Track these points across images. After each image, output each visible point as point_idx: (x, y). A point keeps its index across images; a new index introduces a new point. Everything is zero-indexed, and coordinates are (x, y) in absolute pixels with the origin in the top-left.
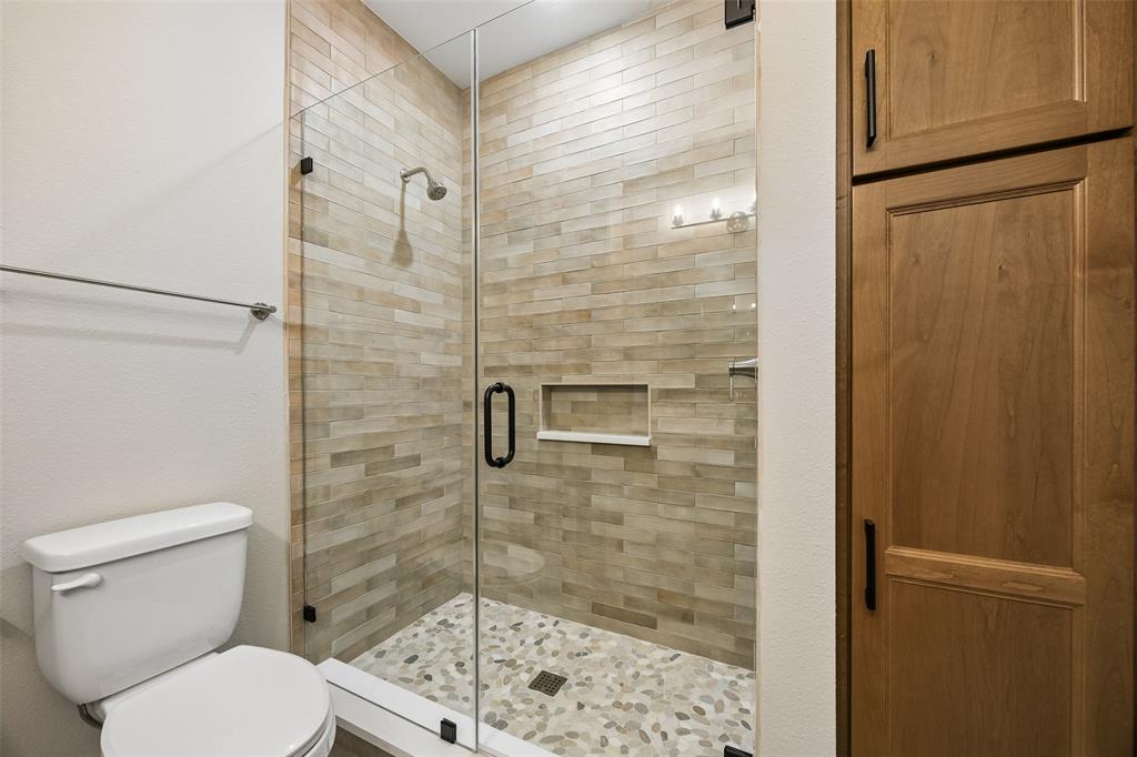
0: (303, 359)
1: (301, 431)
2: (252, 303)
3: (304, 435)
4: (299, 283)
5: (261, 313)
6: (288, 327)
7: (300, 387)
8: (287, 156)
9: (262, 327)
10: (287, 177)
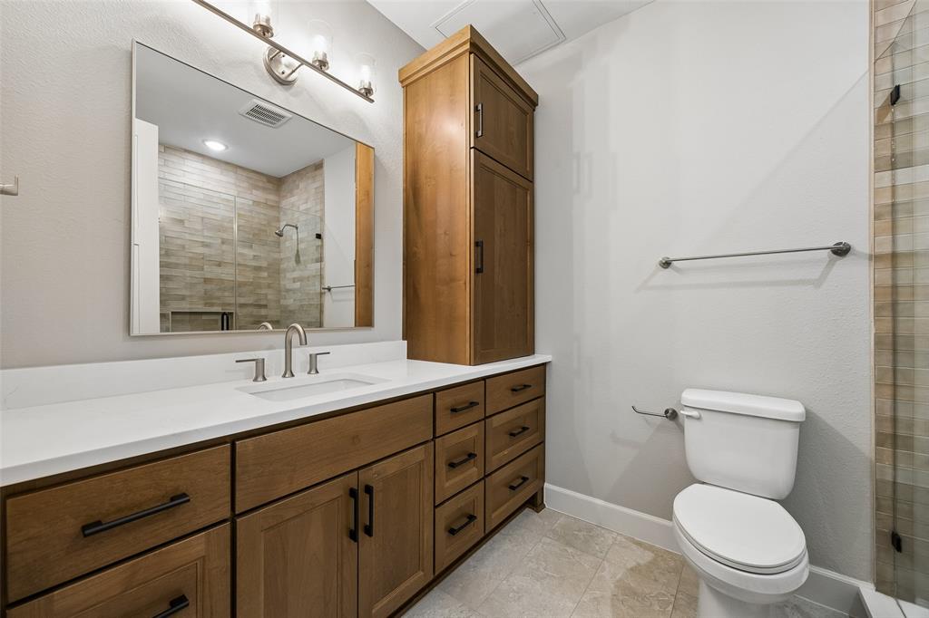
0: (895, 287)
1: (890, 357)
2: (831, 244)
3: (895, 361)
4: (891, 213)
5: (841, 251)
6: (876, 258)
7: (890, 314)
8: (872, 93)
9: (843, 264)
10: (872, 115)
